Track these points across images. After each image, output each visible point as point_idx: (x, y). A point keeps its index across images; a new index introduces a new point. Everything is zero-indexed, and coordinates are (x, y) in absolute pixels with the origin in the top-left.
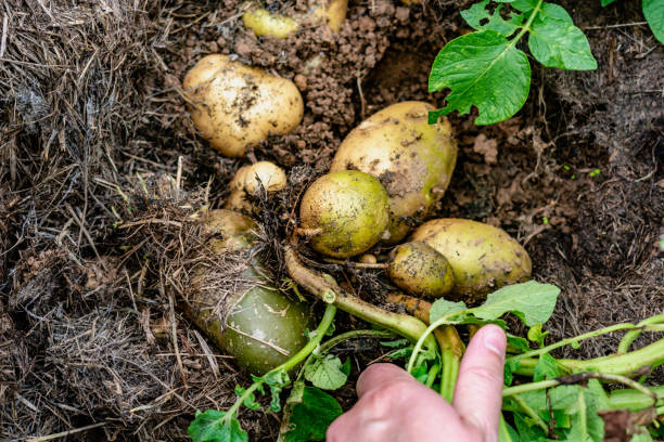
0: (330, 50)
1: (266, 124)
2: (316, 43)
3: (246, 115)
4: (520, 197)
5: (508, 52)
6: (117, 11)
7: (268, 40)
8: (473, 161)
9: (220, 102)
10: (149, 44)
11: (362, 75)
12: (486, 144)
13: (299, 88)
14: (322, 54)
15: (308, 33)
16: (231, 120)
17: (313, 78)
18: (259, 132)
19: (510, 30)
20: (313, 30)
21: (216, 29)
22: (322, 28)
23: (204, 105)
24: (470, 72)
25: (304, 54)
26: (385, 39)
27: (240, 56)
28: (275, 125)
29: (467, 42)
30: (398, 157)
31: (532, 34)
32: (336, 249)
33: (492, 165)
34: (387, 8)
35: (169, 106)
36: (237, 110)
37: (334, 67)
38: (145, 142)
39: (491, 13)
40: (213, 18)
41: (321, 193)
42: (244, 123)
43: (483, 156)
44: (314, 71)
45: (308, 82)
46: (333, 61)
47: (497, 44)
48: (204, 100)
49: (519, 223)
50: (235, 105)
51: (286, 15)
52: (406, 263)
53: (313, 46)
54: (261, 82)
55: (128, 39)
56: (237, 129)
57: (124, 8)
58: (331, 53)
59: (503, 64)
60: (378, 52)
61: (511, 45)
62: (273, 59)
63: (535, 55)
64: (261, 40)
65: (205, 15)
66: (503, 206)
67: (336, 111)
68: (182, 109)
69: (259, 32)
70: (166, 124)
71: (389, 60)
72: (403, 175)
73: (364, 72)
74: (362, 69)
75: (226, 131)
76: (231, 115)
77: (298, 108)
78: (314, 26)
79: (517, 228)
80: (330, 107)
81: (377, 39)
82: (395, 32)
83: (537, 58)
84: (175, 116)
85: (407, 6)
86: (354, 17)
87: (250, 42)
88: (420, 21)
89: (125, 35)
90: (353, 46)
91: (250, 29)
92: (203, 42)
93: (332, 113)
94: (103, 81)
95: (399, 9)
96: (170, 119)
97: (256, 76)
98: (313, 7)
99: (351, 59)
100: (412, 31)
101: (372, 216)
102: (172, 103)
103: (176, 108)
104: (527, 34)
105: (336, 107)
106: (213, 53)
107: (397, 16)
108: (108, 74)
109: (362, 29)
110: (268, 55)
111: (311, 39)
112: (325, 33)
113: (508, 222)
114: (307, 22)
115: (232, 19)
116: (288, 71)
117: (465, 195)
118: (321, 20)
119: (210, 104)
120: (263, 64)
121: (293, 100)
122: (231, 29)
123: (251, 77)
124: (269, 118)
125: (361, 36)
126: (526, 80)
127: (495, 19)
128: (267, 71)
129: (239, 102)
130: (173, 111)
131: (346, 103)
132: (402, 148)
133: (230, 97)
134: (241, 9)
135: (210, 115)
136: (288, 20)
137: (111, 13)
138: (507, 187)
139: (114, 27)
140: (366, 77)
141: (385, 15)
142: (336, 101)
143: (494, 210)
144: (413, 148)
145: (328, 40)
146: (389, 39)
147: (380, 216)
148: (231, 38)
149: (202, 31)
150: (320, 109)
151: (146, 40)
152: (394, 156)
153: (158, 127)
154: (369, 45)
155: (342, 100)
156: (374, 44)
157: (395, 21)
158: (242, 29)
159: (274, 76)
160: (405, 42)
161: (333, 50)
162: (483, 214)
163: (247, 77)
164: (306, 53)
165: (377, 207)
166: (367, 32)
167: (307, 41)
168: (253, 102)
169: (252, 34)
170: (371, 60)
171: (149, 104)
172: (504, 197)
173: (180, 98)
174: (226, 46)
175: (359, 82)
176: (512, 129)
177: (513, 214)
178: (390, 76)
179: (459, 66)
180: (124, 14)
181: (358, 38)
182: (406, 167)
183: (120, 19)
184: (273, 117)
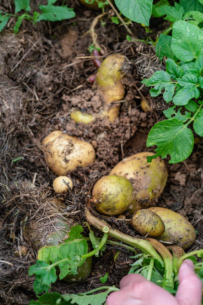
0: (109, 130)
1: (77, 162)
2: (102, 127)
3: (68, 157)
4: (195, 202)
5: (184, 130)
6: (12, 108)
7: (79, 124)
8: (174, 185)
9: (56, 151)
10: (26, 124)
11: (123, 142)
12: (180, 176)
13: (93, 147)
14: (105, 132)
15: (99, 122)
16: (61, 160)
17: (100, 142)
18: (73, 165)
19: (185, 119)
20: (101, 121)
21: (58, 119)
22: (105, 120)
23: (49, 152)
24: (166, 138)
25: (96, 131)
26: (135, 127)
27: (67, 131)
28: (81, 163)
29: (164, 124)
30: (137, 173)
31: (195, 121)
32: (107, 210)
33: (183, 186)
34: (136, 113)
35: (34, 152)
36: (64, 155)
37: (110, 138)
38: (23, 168)
39: (176, 112)
40: (58, 115)
41: (103, 183)
42: (66, 161)
43: (179, 182)
44: (101, 140)
45: (98, 144)
46: (110, 135)
47: (178, 125)
48: (49, 150)
49: (194, 214)
50: (63, 152)
51: (89, 114)
52: (137, 218)
53: (101, 128)
54: (75, 143)
55: (16, 120)
56: (63, 163)
57: (16, 107)
58: (109, 132)
59: (181, 135)
60: (132, 132)
61: (185, 126)
62: (81, 132)
63: (196, 131)
64: (77, 124)
65: (54, 114)
66: (187, 205)
67: (109, 157)
68: (40, 154)
69: (77, 121)
70: (32, 160)
71: (138, 137)
72: (139, 181)
73: (125, 141)
74: (123, 140)
75: (58, 164)
76: (61, 157)
77: (92, 156)
78: (101, 119)
79: (193, 216)
80: (106, 155)
81: (131, 126)
82: (140, 124)
83: (197, 132)
84: (36, 157)
85: (146, 112)
86: (121, 117)
87: (72, 125)
88: (151, 119)
89: (15, 119)
90: (120, 129)
91: (73, 120)
92: (53, 125)
93: (107, 157)
94: (3, 139)
95: (142, 113)
96: (34, 158)
97: (74, 140)
98: (101, 111)
99: (118, 135)
100: (148, 124)
101: (126, 196)
102: (36, 151)
103: (37, 153)
104: (193, 122)
105: (109, 155)
106: (56, 130)
107: (141, 116)
108: (5, 135)
109: (124, 122)
110: (78, 130)
111: (100, 125)
112: (106, 122)
113: (189, 213)
114: (98, 117)
115: (65, 115)
116: (88, 138)
117: (170, 200)
118: (105, 117)
119: (52, 152)
120: (77, 135)
121: (90, 152)
122: (65, 120)
123: (71, 141)
124: (78, 159)
125: (124, 125)
126: (192, 142)
127: (178, 114)
128: (79, 138)
129: (65, 151)
130: (36, 155)
131: (114, 154)
132: (139, 169)
133: (61, 149)
134: (70, 111)
135: (52, 157)
136: (90, 116)
137: (9, 109)
138: (189, 197)
139: (10, 115)
140: (126, 143)
141: (135, 116)
142: (109, 152)
143: (183, 207)
144: (145, 170)
145: (107, 125)
146: (137, 127)
147: (129, 197)
148: (65, 124)
149: (52, 121)
150: (101, 156)
151: (25, 122)
152: (135, 172)
153: (28, 162)
154: (127, 129)
155: (112, 152)
156: (129, 128)
157: (140, 119)
158: (69, 120)
159: (82, 141)
160: (145, 129)
161: (110, 131)
162: (177, 209)
163: (69, 140)
164: (97, 131)
165: (128, 192)
166: (126, 123)
167: (98, 125)
168: (71, 152)
169: (74, 122)
170: (128, 136)
171: (25, 151)
172: (188, 201)
173: (39, 149)
174: (62, 127)
175: (122, 145)
176: (192, 169)
177: (191, 209)
178: (138, 145)
179: (161, 135)
180: (15, 110)
181: (123, 126)
182: (140, 178)
183: (13, 112)
184: (80, 159)
